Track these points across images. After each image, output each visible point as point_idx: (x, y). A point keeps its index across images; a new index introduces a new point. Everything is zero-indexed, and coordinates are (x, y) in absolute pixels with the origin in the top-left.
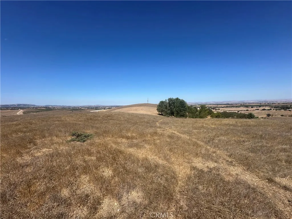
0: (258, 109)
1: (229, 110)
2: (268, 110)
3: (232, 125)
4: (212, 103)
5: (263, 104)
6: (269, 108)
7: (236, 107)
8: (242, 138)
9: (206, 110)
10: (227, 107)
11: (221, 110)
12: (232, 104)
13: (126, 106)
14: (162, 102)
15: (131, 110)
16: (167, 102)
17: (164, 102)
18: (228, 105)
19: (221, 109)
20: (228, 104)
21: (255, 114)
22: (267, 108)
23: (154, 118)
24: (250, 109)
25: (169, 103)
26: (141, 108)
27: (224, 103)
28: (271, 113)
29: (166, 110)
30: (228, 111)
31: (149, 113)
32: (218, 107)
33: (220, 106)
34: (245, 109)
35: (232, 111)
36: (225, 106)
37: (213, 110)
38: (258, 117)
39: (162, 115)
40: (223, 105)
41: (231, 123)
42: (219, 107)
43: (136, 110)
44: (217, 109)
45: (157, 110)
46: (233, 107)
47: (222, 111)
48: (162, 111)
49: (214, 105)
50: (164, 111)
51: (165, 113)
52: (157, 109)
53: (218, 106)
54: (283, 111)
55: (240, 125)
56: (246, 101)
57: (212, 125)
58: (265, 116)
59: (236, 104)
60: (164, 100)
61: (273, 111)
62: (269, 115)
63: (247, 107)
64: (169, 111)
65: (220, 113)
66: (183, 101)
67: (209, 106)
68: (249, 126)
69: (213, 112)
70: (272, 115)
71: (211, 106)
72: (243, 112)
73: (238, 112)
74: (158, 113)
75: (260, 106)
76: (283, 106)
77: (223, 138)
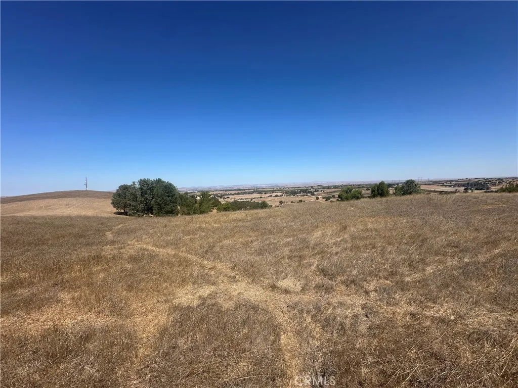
0: (271, 196)
1: (241, 198)
2: (280, 196)
3: (240, 220)
4: (218, 188)
5: (275, 189)
6: (281, 194)
7: (249, 193)
8: (250, 237)
9: (209, 200)
10: (238, 194)
11: (231, 199)
12: (244, 190)
13: (7, 198)
14: (124, 188)
15: (29, 209)
16: (137, 186)
17: (130, 186)
18: (240, 192)
19: (230, 197)
20: (240, 190)
21: (268, 203)
22: (279, 194)
23: (100, 222)
24: (263, 195)
25: (141, 189)
26: (65, 201)
27: (235, 189)
28: (283, 200)
29: (134, 203)
30: (239, 200)
31: (90, 213)
32: (227, 195)
33: (230, 192)
34: (258, 195)
35: (245, 200)
36: (236, 192)
37: (220, 200)
38: (271, 206)
39: (125, 213)
40: (233, 190)
41: (240, 218)
42: (229, 195)
43: (47, 207)
44: (226, 197)
45: (112, 205)
46: (245, 193)
47: (233, 200)
48: (125, 207)
49: (222, 191)
50: (130, 205)
51: (133, 210)
52: (111, 201)
53: (227, 193)
54: (292, 196)
55: (249, 218)
56: (259, 186)
57: (216, 223)
58: (278, 204)
59: (249, 190)
60: (129, 183)
61: (284, 198)
62: (281, 202)
63: (260, 193)
64: (142, 206)
65: (230, 203)
66: (170, 184)
67: (215, 193)
68: (260, 219)
69: (220, 202)
70: (284, 202)
71: (217, 192)
72: (256, 200)
73: (251, 200)
74: (115, 210)
75: (273, 192)
76: (292, 191)
77: (226, 242)
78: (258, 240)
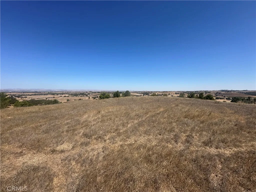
0: (61, 96)
1: (37, 97)
2: (68, 96)
3: (33, 112)
4: (16, 90)
5: (65, 92)
6: (68, 95)
7: (45, 94)
8: (40, 123)
9: (6, 99)
10: (35, 95)
11: (29, 98)
12: (41, 92)
18: (36, 93)
19: (28, 97)
20: (37, 92)
21: (58, 100)
22: (67, 95)
24: (56, 96)
27: (32, 91)
28: (69, 99)
30: (36, 99)
32: (24, 95)
33: (27, 94)
34: (52, 96)
35: (41, 99)
36: (33, 94)
37: (17, 99)
38: (61, 102)
40: (31, 92)
41: (34, 110)
42: (26, 95)
44: (23, 97)
46: (42, 94)
47: (30, 99)
49: (20, 92)
53: (25, 94)
54: (75, 97)
55: (41, 111)
56: (53, 90)
58: (66, 101)
59: (44, 92)
61: (70, 98)
62: (68, 100)
63: (53, 94)
65: (28, 101)
67: (12, 94)
68: (50, 110)
70: (70, 100)
71: (15, 94)
72: (50, 99)
73: (46, 99)
75: (63, 94)
76: (75, 94)
78: (46, 124)
